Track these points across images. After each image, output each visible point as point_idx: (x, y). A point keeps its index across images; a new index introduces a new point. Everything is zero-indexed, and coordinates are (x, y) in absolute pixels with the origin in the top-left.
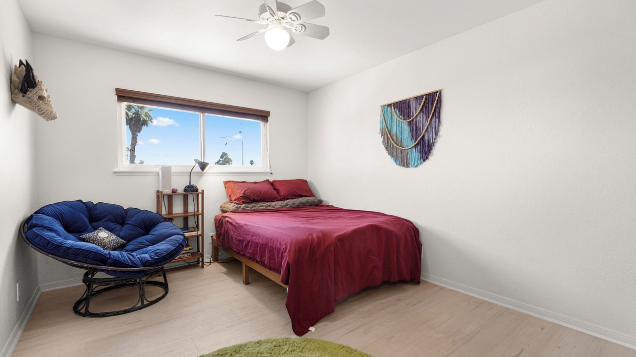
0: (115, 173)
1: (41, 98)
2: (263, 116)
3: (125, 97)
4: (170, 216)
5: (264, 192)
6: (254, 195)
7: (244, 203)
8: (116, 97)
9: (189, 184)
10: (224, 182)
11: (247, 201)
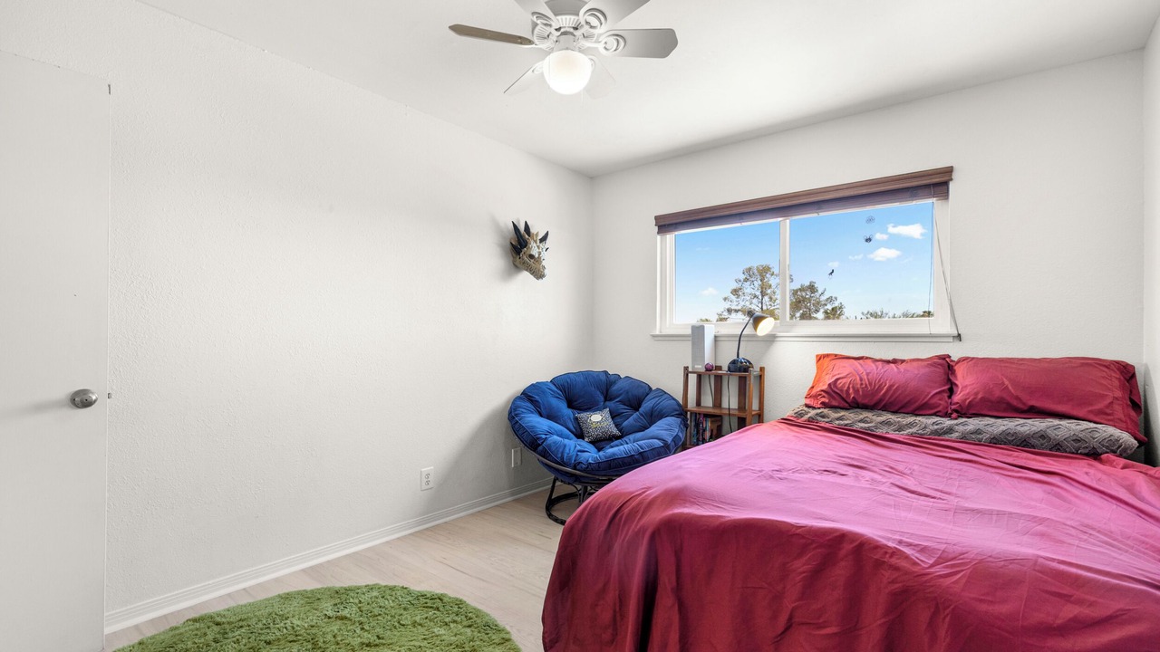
0: (654, 336)
1: (532, 256)
2: (935, 184)
3: (676, 224)
4: (717, 412)
5: (891, 386)
6: (857, 391)
7: (825, 405)
8: (657, 228)
9: (735, 358)
10: (817, 356)
11: (834, 403)
